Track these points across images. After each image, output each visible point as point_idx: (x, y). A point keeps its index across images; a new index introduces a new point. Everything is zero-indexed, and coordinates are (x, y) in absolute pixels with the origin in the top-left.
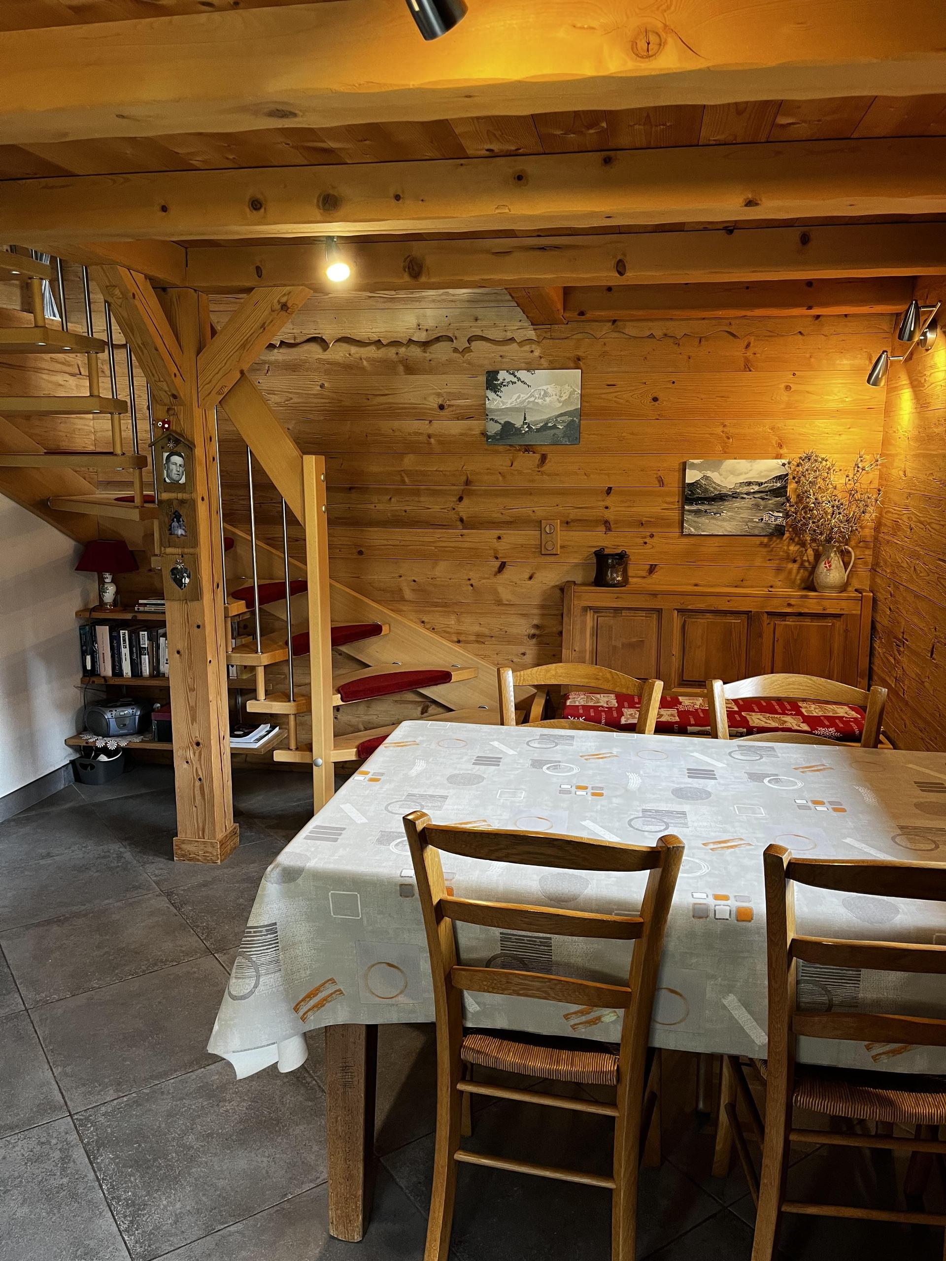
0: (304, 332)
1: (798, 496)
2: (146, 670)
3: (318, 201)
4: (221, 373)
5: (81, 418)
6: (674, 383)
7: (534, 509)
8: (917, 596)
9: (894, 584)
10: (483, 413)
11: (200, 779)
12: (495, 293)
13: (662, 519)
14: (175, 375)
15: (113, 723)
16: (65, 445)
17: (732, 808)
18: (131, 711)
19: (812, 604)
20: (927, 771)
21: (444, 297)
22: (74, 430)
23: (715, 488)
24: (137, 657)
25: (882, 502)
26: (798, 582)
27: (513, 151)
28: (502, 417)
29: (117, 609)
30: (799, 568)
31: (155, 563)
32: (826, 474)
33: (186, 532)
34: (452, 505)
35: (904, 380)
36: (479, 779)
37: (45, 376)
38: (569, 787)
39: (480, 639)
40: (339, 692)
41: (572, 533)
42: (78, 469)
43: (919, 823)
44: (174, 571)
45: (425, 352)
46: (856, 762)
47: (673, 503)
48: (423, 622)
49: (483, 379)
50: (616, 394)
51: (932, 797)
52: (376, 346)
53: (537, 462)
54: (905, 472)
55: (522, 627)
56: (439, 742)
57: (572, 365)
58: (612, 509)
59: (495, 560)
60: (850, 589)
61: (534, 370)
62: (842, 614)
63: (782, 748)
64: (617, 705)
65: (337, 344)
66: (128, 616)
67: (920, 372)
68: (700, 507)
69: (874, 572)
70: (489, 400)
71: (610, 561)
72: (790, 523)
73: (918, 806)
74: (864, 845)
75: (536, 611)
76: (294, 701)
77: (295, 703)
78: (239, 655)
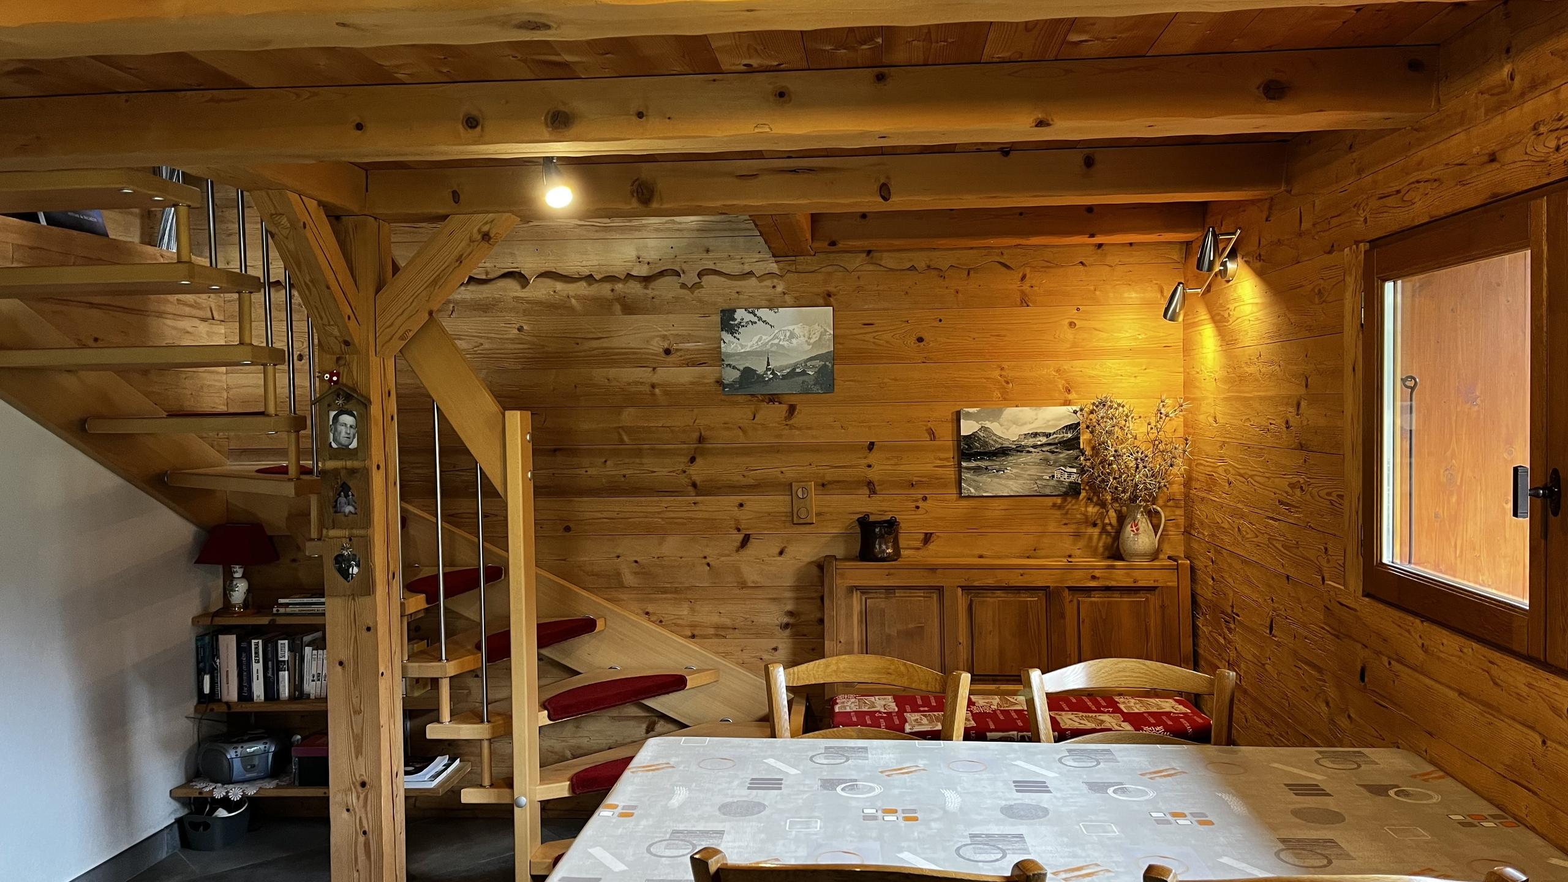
0: (498, 265)
1: (1093, 448)
2: (285, 691)
3: (546, 119)
4: (405, 315)
5: (212, 372)
6: (940, 320)
7: (783, 469)
8: (1245, 562)
9: (1215, 548)
10: (718, 358)
11: (365, 833)
12: (729, 221)
13: (937, 479)
14: (349, 318)
15: (237, 765)
16: (190, 405)
17: (1078, 827)
18: (262, 747)
19: (1120, 576)
20: (1296, 771)
21: (670, 226)
22: (202, 387)
23: (995, 441)
24: (273, 674)
25: (1191, 453)
26: (1101, 550)
27: (774, 66)
28: (741, 362)
29: (248, 611)
30: (1101, 533)
31: (312, 550)
32: (1124, 422)
33: (356, 509)
34: (682, 467)
35: (1203, 315)
36: (759, 807)
37: (169, 322)
38: (874, 811)
39: (720, 631)
40: (545, 708)
41: (828, 498)
42: (205, 435)
43: (1302, 834)
44: (339, 559)
45: (646, 288)
46: (1211, 763)
47: (946, 459)
48: (647, 613)
49: (716, 318)
50: (874, 334)
51: (1311, 802)
52: (586, 282)
53: (784, 414)
54: (1215, 418)
55: (773, 615)
56: (700, 762)
57: (821, 301)
58: (876, 468)
59: (736, 532)
60: (1161, 556)
61: (777, 308)
62: (1157, 587)
63: (1120, 750)
64: (896, 709)
65: (539, 280)
66: (264, 621)
67: (1221, 306)
68: (979, 463)
69: (1188, 535)
70: (724, 342)
71: (877, 530)
72: (1086, 480)
73: (1296, 813)
74: (1245, 865)
75: (788, 594)
76: (488, 721)
77: (490, 725)
78: (417, 664)
